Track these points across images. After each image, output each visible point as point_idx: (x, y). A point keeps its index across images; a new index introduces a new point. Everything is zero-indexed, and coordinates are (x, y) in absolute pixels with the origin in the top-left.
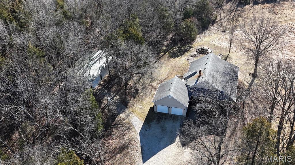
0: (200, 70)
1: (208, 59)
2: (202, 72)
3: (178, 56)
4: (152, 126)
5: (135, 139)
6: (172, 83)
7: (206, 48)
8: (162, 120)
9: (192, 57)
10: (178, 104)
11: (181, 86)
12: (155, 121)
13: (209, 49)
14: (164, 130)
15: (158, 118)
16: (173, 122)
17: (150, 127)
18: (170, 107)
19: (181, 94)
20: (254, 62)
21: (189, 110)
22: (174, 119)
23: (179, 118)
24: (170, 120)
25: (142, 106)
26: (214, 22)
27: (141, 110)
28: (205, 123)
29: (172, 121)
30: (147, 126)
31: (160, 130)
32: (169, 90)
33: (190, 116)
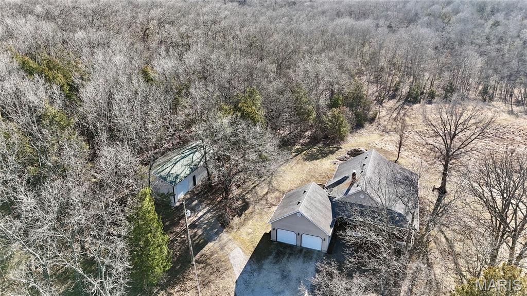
0: (354, 173)
1: (366, 158)
2: (357, 177)
3: (317, 159)
4: (264, 267)
5: (230, 292)
6: (305, 192)
7: (362, 149)
8: (284, 257)
9: (340, 160)
10: (313, 228)
11: (320, 197)
12: (271, 257)
13: (366, 150)
14: (285, 277)
15: (277, 254)
16: (304, 262)
17: (260, 268)
18: (299, 234)
19: (319, 210)
20: (442, 168)
21: (334, 241)
22: (305, 257)
23: (315, 256)
24: (299, 257)
25: (252, 230)
26: (372, 120)
27: (250, 236)
28: (363, 268)
29: (301, 259)
30: (255, 267)
31: (278, 276)
32: (299, 203)
33: (335, 253)
